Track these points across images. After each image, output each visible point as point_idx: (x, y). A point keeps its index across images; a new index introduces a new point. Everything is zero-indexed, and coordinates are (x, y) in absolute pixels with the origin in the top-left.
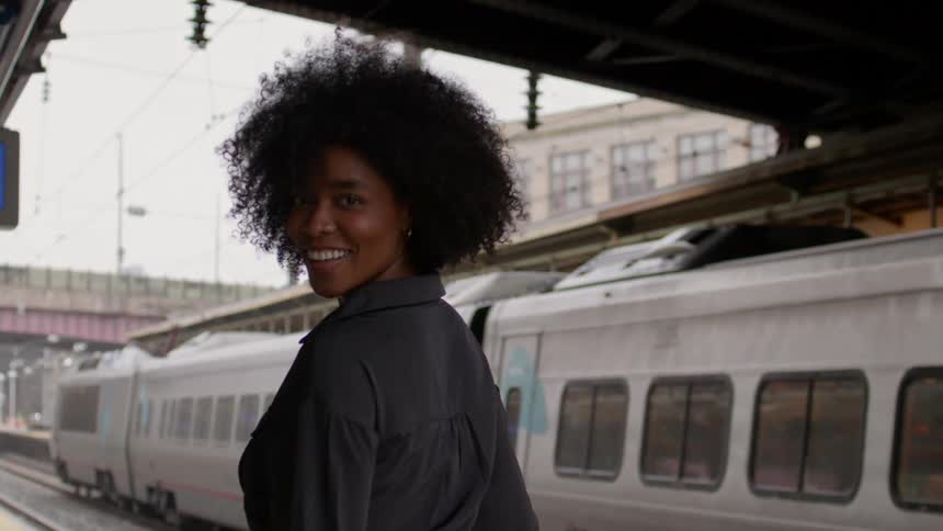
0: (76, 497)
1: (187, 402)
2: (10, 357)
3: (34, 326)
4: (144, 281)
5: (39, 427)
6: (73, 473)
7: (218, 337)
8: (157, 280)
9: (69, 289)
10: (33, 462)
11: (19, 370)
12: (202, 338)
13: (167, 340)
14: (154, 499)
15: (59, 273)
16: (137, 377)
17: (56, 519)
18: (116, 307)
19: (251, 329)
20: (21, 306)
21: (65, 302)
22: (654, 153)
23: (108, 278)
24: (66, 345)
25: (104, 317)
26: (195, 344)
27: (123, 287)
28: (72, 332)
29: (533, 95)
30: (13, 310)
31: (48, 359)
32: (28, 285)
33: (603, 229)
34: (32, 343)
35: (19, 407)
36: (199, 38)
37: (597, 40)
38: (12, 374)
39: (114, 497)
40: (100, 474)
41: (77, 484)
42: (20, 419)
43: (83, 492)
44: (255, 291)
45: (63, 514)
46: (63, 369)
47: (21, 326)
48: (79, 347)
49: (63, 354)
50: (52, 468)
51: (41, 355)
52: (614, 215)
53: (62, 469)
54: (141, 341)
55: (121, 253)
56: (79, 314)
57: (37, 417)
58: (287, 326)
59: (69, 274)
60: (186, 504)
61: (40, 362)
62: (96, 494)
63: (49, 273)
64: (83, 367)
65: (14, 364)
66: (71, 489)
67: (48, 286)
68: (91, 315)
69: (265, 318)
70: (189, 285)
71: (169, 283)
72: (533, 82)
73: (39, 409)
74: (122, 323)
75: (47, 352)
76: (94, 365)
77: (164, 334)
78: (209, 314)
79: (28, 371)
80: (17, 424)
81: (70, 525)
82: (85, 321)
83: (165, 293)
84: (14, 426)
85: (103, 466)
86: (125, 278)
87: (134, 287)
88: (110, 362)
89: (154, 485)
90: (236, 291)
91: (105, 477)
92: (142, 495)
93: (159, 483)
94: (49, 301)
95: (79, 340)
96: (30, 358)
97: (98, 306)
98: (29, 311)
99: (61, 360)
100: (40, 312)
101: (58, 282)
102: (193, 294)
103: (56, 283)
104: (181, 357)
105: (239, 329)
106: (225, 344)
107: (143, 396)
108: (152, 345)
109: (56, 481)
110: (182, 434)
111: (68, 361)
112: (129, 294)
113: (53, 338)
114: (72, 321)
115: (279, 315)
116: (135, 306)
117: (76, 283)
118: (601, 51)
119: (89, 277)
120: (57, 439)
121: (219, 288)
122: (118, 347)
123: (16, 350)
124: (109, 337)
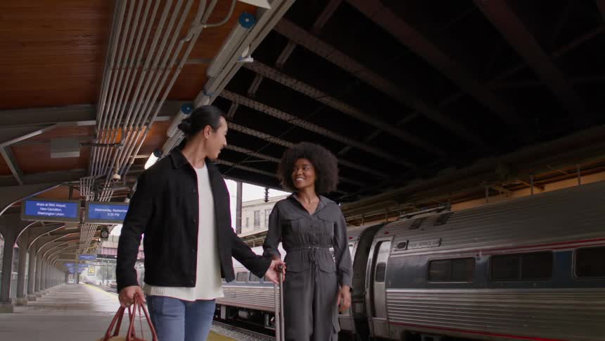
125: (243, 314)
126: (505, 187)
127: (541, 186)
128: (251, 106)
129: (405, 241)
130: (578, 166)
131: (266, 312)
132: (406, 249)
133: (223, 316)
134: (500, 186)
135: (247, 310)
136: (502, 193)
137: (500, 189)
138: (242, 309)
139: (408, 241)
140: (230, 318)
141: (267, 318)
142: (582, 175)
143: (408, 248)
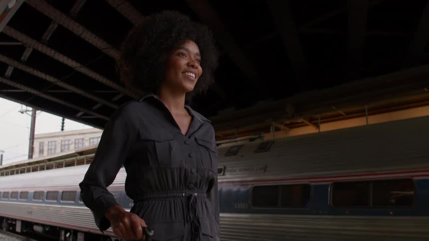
22: (70, 142)
29: (63, 123)
33: (76, 154)
37: (79, 112)
52: (79, 151)
72: (63, 120)
118: (79, 115)
125: (38, 229)
126: (286, 125)
127: (317, 126)
128: (44, 51)
129: (223, 167)
130: (366, 107)
131: (61, 229)
132: (224, 175)
133: (18, 229)
134: (282, 124)
135: (43, 225)
136: (283, 130)
137: (282, 127)
138: (37, 224)
139: (225, 168)
140: (24, 231)
141: (63, 233)
142: (369, 115)
143: (226, 173)
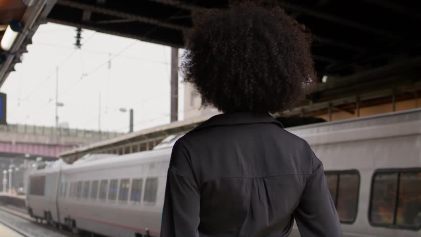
0: (36, 223)
1: (80, 183)
2: (9, 163)
3: (19, 150)
4: (67, 130)
5: (22, 194)
6: (35, 212)
7: (93, 156)
8: (73, 130)
9: (35, 134)
10: (19, 209)
11: (13, 169)
12: (87, 156)
13: (74, 157)
14: (67, 223)
15: (30, 127)
16: (61, 173)
17: (27, 231)
18: (55, 142)
19: (109, 152)
20: (14, 141)
21: (33, 140)
23: (52, 129)
24: (33, 158)
25: (50, 146)
26: (84, 159)
27: (58, 133)
28: (36, 152)
30: (10, 143)
31: (26, 164)
32: (17, 132)
34: (18, 157)
35: (13, 185)
36: (78, 44)
38: (10, 171)
39: (52, 223)
40: (46, 213)
41: (37, 217)
42: (14, 190)
43: (39, 221)
44: (115, 134)
45: (30, 230)
46: (32, 168)
47: (14, 150)
48: (39, 159)
49: (32, 162)
50: (27, 211)
51: (23, 162)
53: (30, 211)
54: (64, 157)
55: (57, 118)
56: (39, 145)
57: (21, 189)
58: (124, 151)
59: (35, 127)
60: (80, 225)
61: (22, 166)
62: (44, 222)
63: (26, 127)
64: (39, 168)
65: (11, 166)
66: (34, 219)
67: (25, 133)
68: (44, 145)
69: (115, 148)
70: (87, 132)
71: (78, 131)
73: (22, 185)
74: (57, 149)
75: (25, 161)
76: (43, 167)
77: (73, 154)
78: (92, 146)
79: (17, 169)
80: (12, 193)
81: (33, 234)
82: (41, 148)
83: (76, 135)
84: (11, 193)
85: (47, 210)
86: (59, 129)
87: (63, 133)
88: (50, 166)
89: (67, 217)
90: (107, 135)
91: (48, 215)
92: (62, 221)
93: (69, 216)
94: (26, 139)
95: (39, 156)
96: (18, 163)
97: (47, 142)
98: (17, 143)
99: (32, 165)
100: (22, 144)
101: (30, 131)
102: (89, 136)
103: (29, 131)
104: (79, 164)
105: (104, 153)
106: (96, 159)
107: (63, 180)
108: (67, 159)
109: (28, 217)
110: (78, 196)
111: (34, 165)
112: (61, 135)
113: (27, 155)
114: (36, 148)
115: (122, 146)
116: (63, 141)
117: (38, 132)
119: (43, 129)
120: (28, 198)
121: (100, 133)
122: (55, 159)
123: (12, 160)
124: (52, 154)
